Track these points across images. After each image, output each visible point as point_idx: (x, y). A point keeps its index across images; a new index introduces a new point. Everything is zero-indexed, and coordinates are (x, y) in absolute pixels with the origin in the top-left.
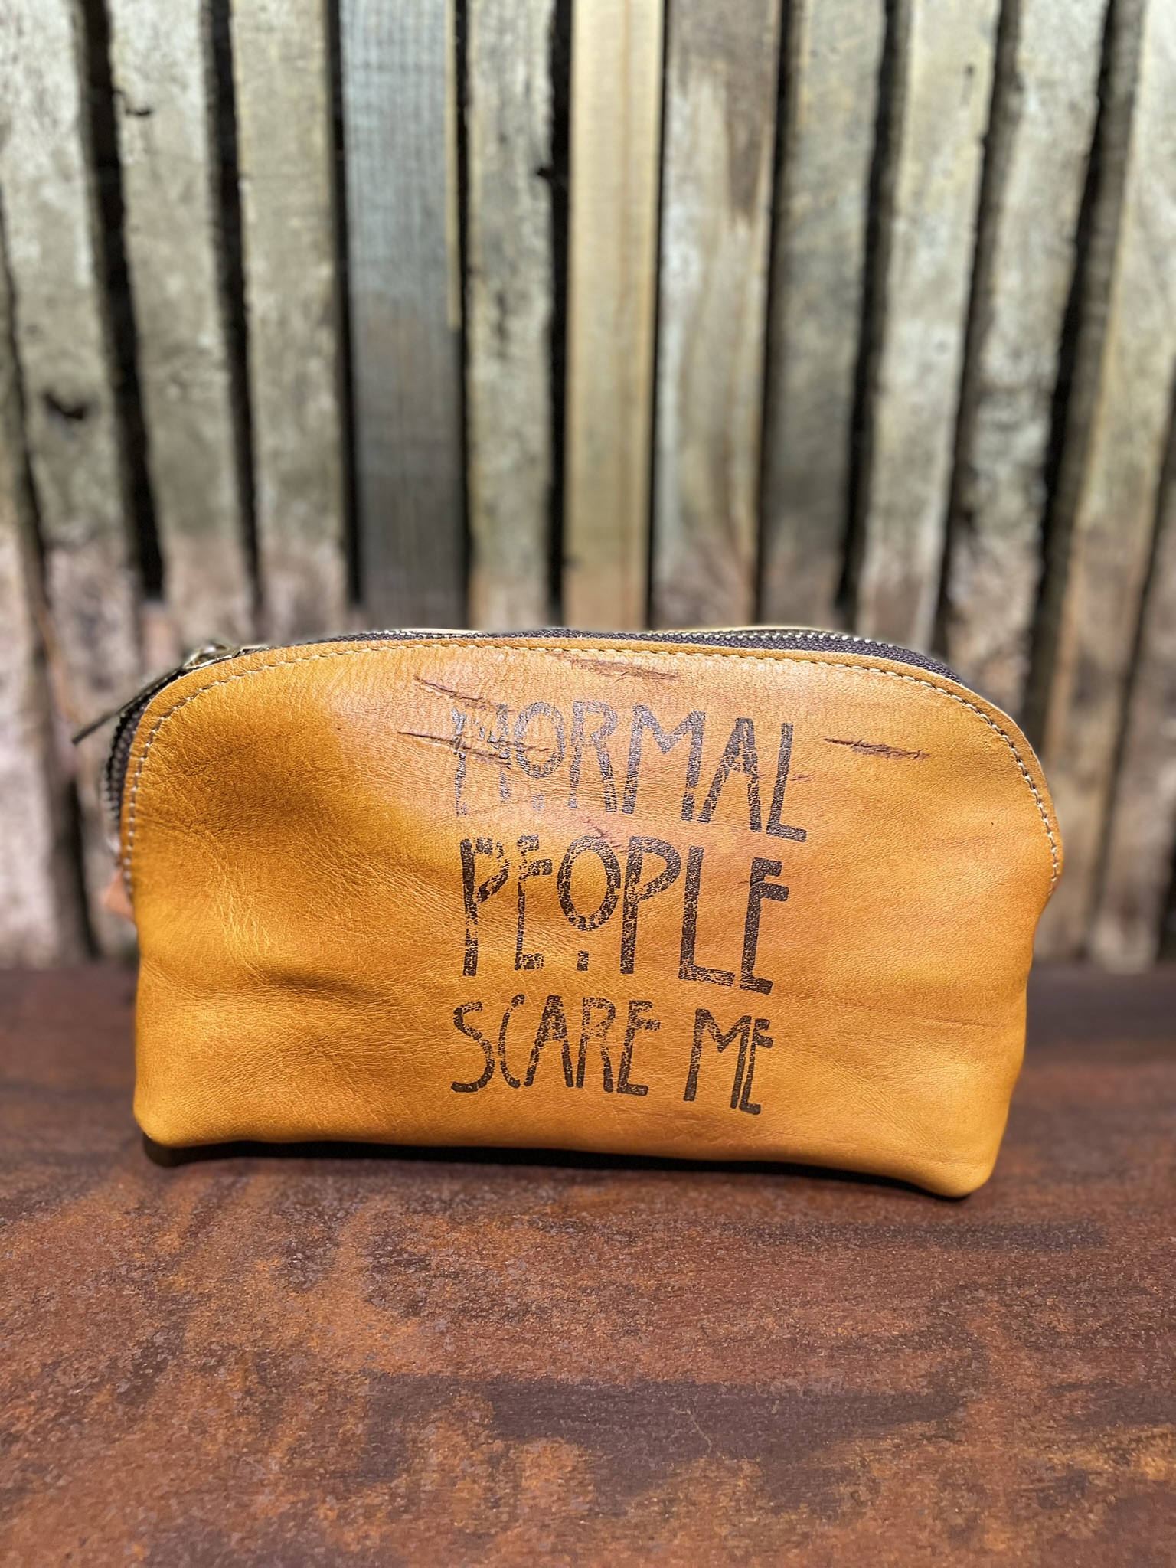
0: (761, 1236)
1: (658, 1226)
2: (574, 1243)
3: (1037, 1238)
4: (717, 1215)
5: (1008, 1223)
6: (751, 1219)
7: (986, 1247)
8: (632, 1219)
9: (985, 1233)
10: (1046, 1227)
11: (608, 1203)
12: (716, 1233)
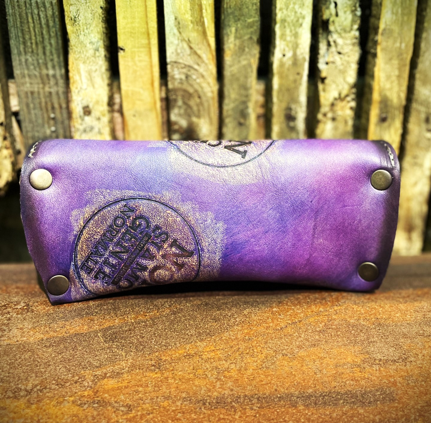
0: (204, 404)
1: (146, 401)
2: (95, 413)
3: (358, 398)
4: (182, 393)
5: (343, 390)
6: (200, 394)
7: (330, 405)
8: (133, 397)
9: (330, 396)
10: (364, 392)
11: (122, 388)
12: (179, 403)
